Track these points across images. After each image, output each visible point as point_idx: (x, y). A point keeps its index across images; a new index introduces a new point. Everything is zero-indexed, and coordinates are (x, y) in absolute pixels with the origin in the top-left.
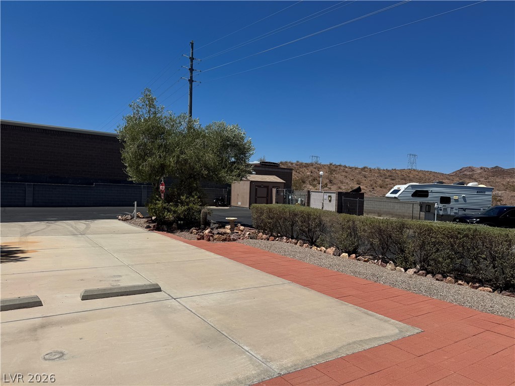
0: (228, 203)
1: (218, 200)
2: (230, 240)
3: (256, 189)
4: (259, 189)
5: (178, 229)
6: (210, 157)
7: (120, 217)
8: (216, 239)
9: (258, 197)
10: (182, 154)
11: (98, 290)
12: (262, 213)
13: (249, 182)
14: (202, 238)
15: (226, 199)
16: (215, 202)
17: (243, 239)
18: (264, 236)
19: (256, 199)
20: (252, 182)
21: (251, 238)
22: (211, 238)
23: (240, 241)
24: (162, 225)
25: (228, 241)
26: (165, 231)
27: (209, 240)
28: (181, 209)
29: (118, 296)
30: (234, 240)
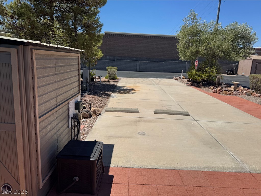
0: (236, 73)
1: (229, 71)
2: (233, 95)
3: (257, 65)
4: (258, 65)
5: (203, 86)
6: (226, 46)
7: (174, 78)
8: (224, 93)
9: (257, 70)
10: (209, 44)
11: (161, 110)
12: (257, 80)
13: (252, 60)
14: (216, 92)
15: (234, 71)
16: (227, 72)
17: (241, 95)
18: (257, 95)
19: (255, 71)
20: (254, 60)
21: (247, 95)
22: (221, 92)
23: (239, 96)
24: (194, 83)
25: (232, 95)
26: (195, 86)
27: (220, 93)
28: (205, 75)
29: (169, 114)
30: (235, 95)
